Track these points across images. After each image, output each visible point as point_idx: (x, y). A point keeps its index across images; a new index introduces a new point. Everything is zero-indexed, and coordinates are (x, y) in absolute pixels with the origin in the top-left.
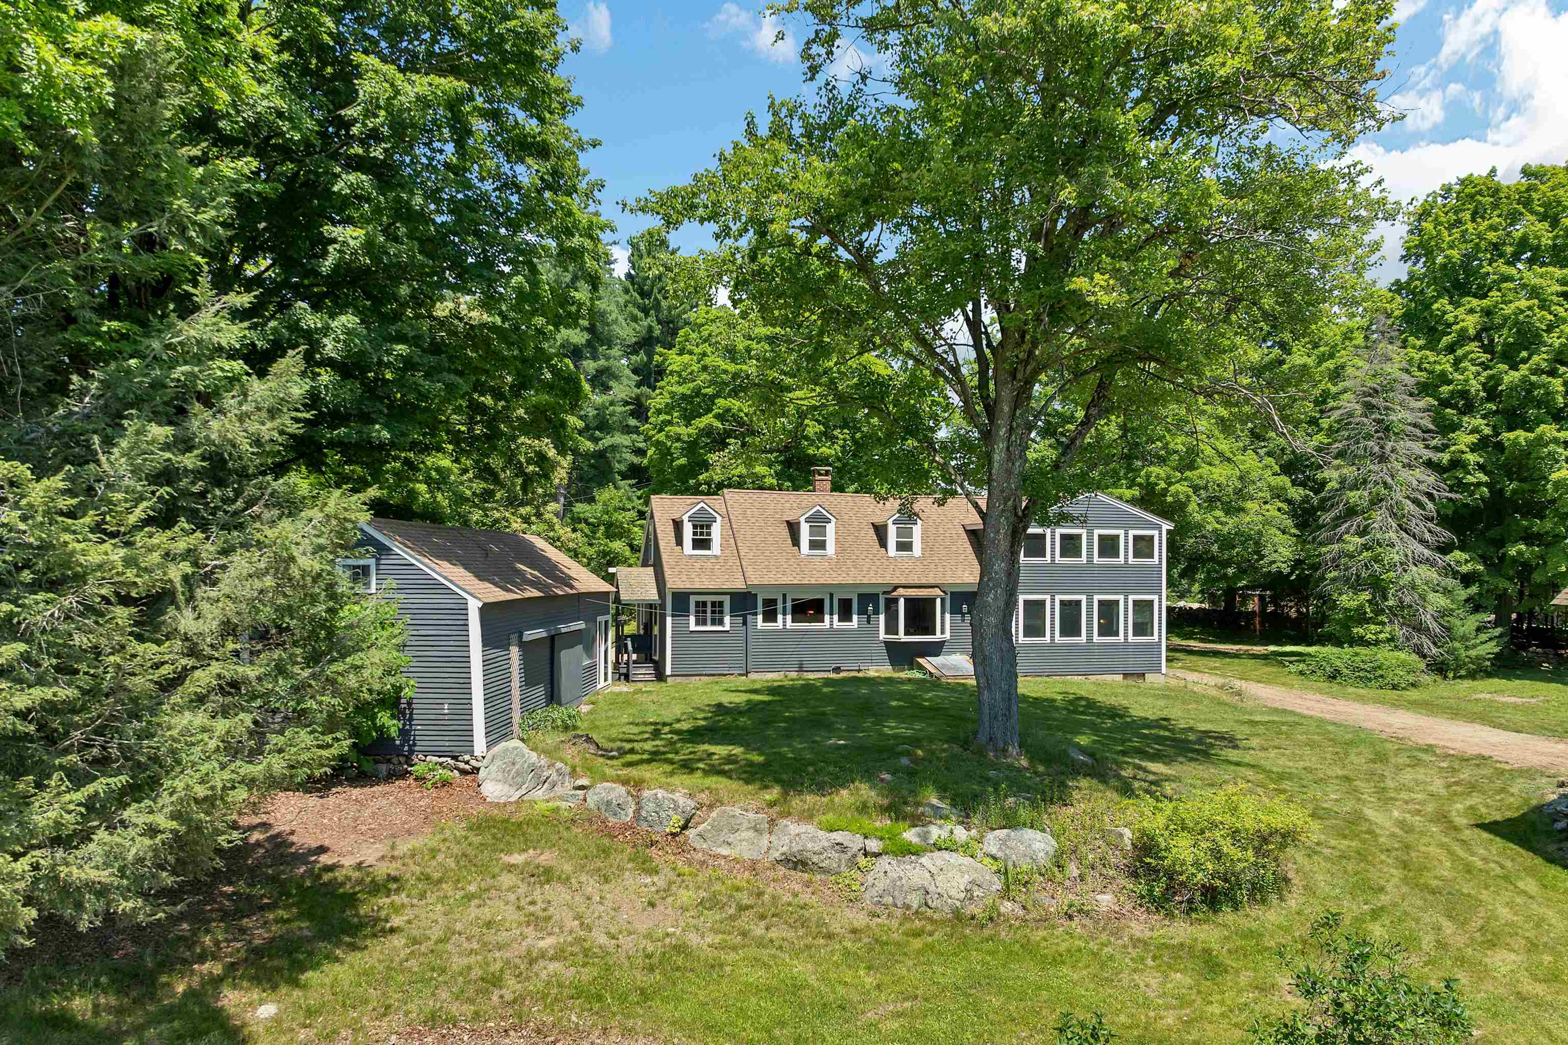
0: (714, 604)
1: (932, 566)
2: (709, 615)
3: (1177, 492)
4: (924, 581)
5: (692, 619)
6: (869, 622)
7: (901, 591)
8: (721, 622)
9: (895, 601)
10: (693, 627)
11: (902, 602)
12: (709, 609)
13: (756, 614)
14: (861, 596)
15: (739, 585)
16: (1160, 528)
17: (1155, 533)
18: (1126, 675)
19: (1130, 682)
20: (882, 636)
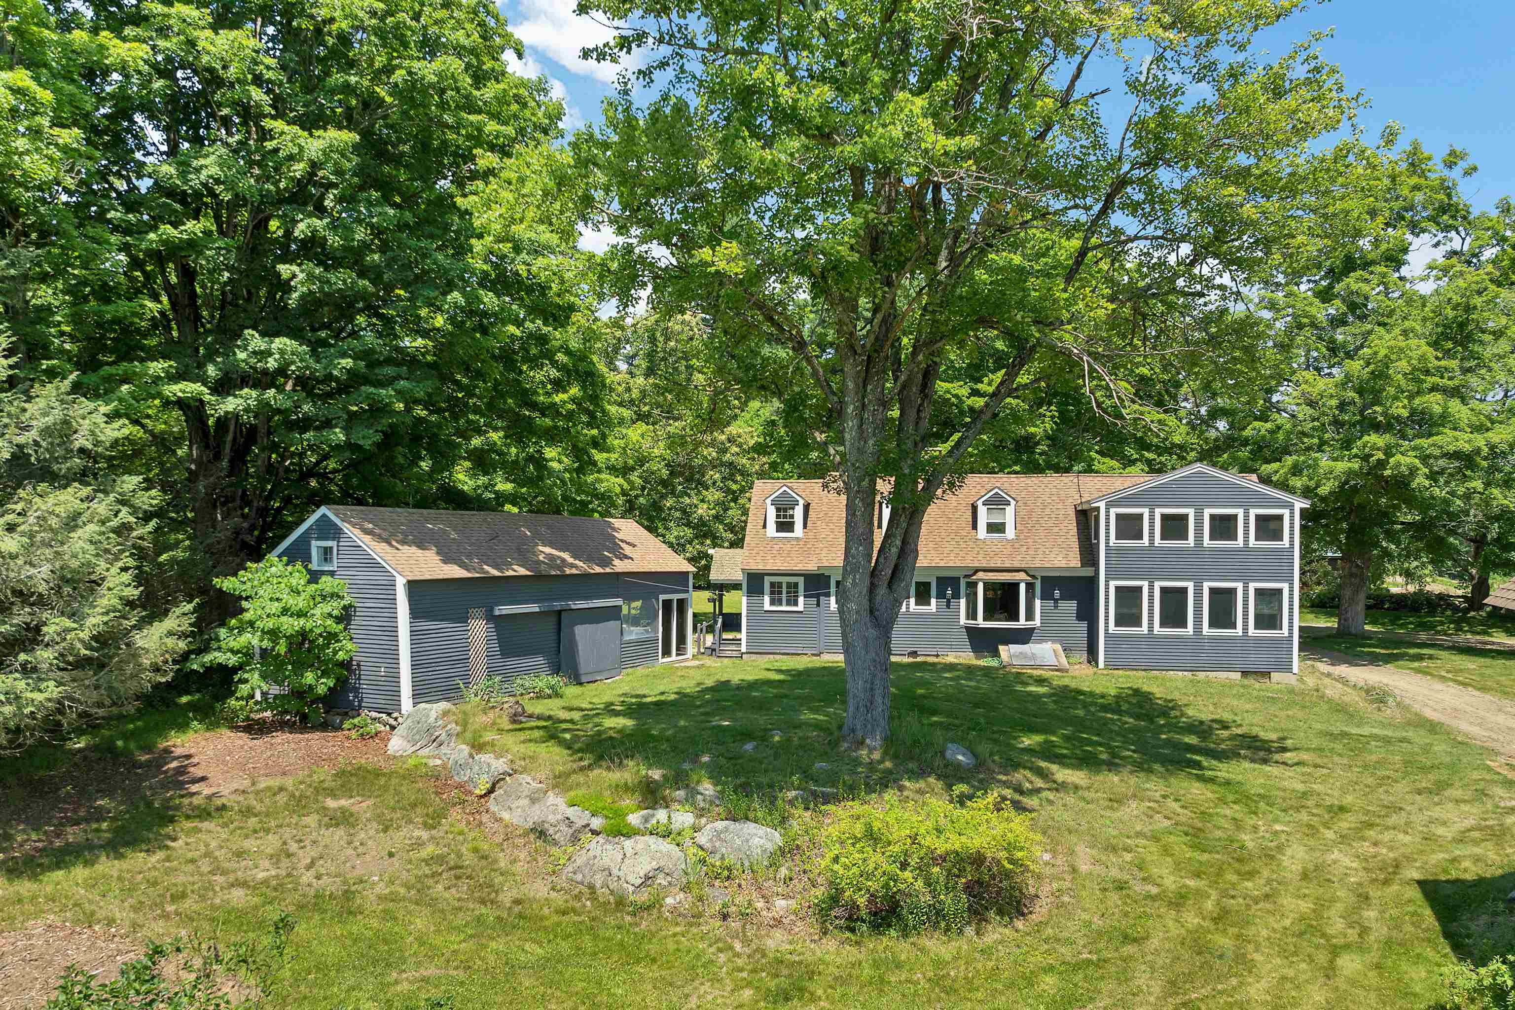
0: (789, 585)
1: (1024, 549)
2: (784, 596)
3: (1398, 464)
4: (1007, 565)
5: (767, 599)
6: (948, 606)
7: (981, 575)
8: (796, 604)
9: (974, 585)
10: (767, 606)
11: (980, 587)
12: (784, 590)
13: (828, 595)
14: (939, 580)
15: (811, 566)
16: (1291, 507)
17: (1286, 513)
18: (1245, 674)
19: (1250, 681)
20: (963, 621)
